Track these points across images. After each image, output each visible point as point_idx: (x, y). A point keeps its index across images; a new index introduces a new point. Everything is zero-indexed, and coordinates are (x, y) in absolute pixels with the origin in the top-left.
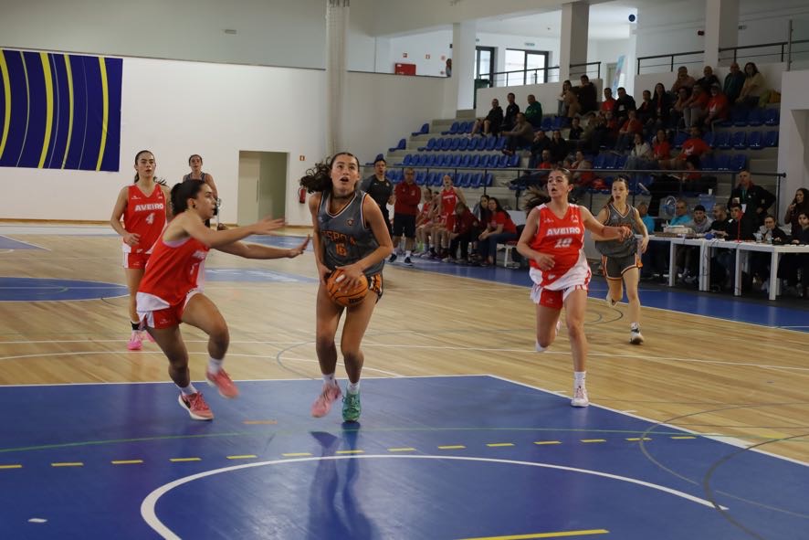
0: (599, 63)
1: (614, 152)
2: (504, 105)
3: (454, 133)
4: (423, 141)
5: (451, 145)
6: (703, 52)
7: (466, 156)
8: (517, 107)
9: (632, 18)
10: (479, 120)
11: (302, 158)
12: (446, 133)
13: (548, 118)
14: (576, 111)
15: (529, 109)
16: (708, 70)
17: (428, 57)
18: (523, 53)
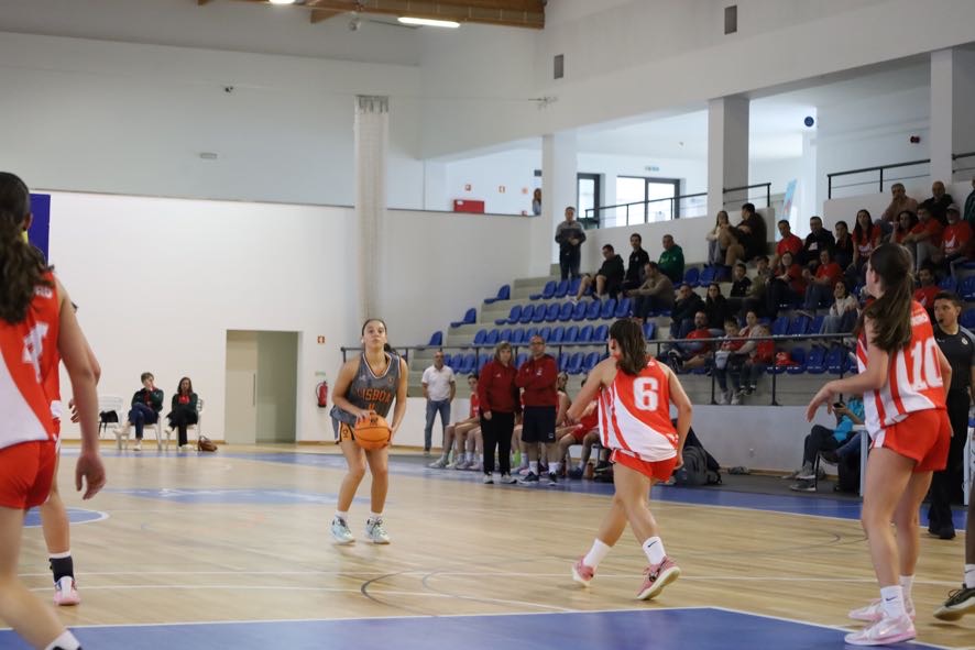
0: (769, 185)
1: (802, 312)
2: (625, 252)
3: (550, 297)
4: (503, 310)
5: (547, 314)
6: (929, 161)
7: (571, 329)
8: (646, 254)
9: (809, 122)
10: (588, 275)
11: (321, 340)
12: (537, 298)
13: (694, 270)
14: (737, 257)
15: (664, 255)
16: (939, 187)
17: (502, 189)
18: (643, 181)
